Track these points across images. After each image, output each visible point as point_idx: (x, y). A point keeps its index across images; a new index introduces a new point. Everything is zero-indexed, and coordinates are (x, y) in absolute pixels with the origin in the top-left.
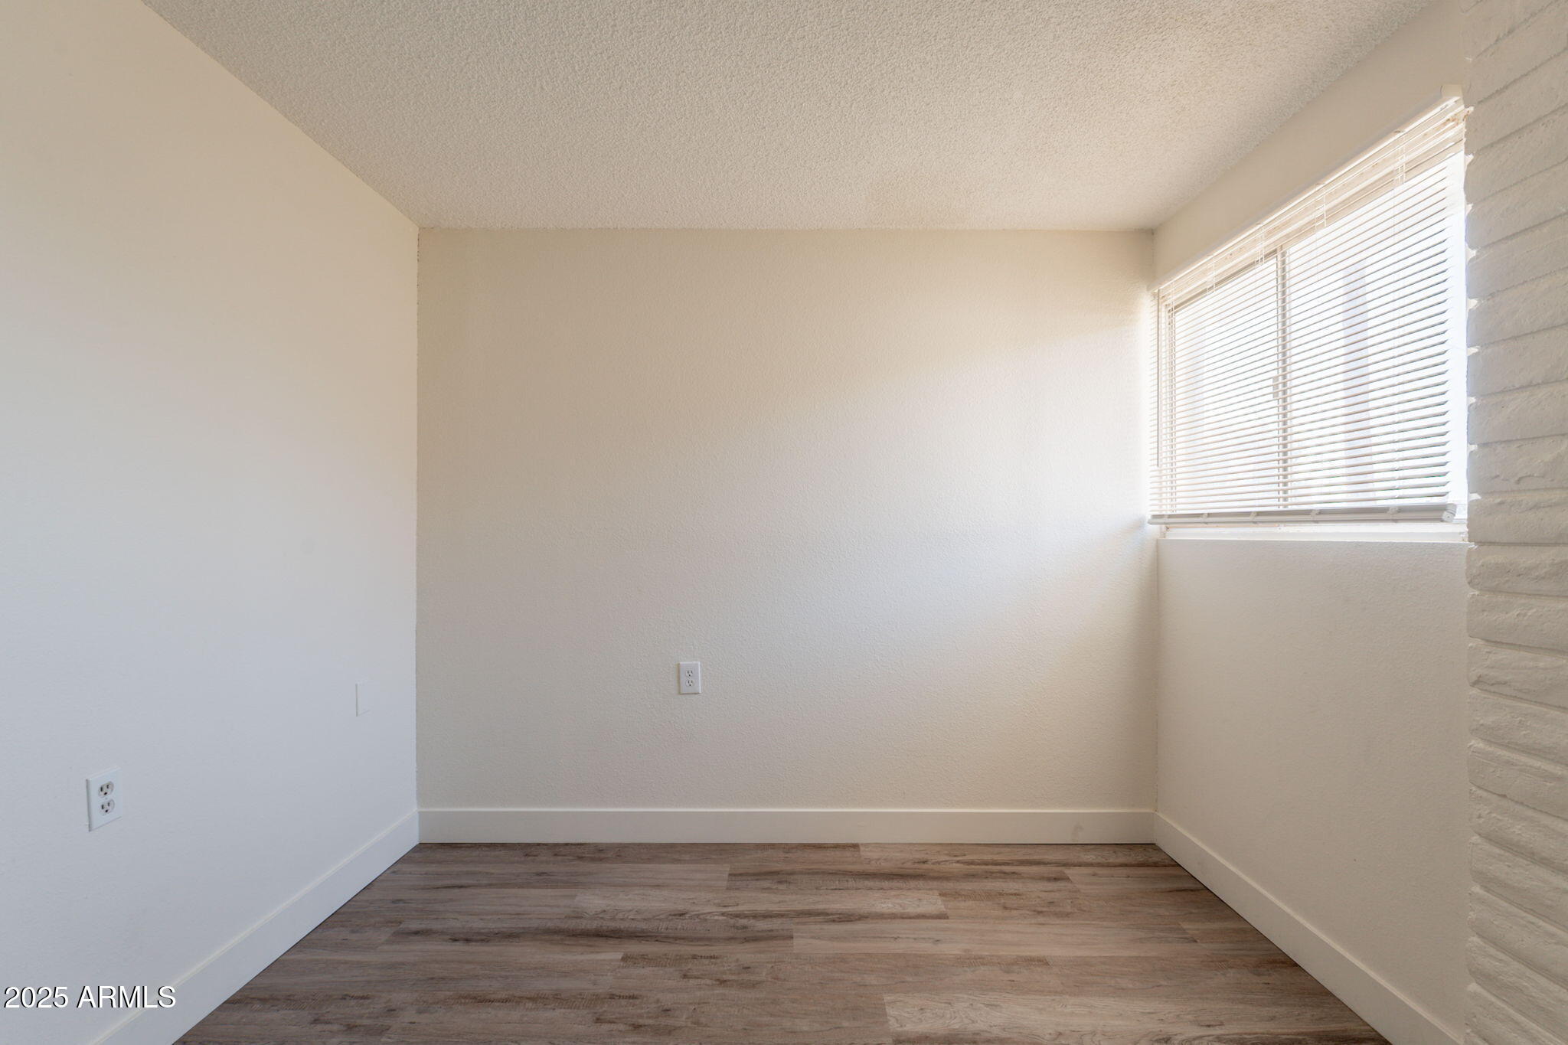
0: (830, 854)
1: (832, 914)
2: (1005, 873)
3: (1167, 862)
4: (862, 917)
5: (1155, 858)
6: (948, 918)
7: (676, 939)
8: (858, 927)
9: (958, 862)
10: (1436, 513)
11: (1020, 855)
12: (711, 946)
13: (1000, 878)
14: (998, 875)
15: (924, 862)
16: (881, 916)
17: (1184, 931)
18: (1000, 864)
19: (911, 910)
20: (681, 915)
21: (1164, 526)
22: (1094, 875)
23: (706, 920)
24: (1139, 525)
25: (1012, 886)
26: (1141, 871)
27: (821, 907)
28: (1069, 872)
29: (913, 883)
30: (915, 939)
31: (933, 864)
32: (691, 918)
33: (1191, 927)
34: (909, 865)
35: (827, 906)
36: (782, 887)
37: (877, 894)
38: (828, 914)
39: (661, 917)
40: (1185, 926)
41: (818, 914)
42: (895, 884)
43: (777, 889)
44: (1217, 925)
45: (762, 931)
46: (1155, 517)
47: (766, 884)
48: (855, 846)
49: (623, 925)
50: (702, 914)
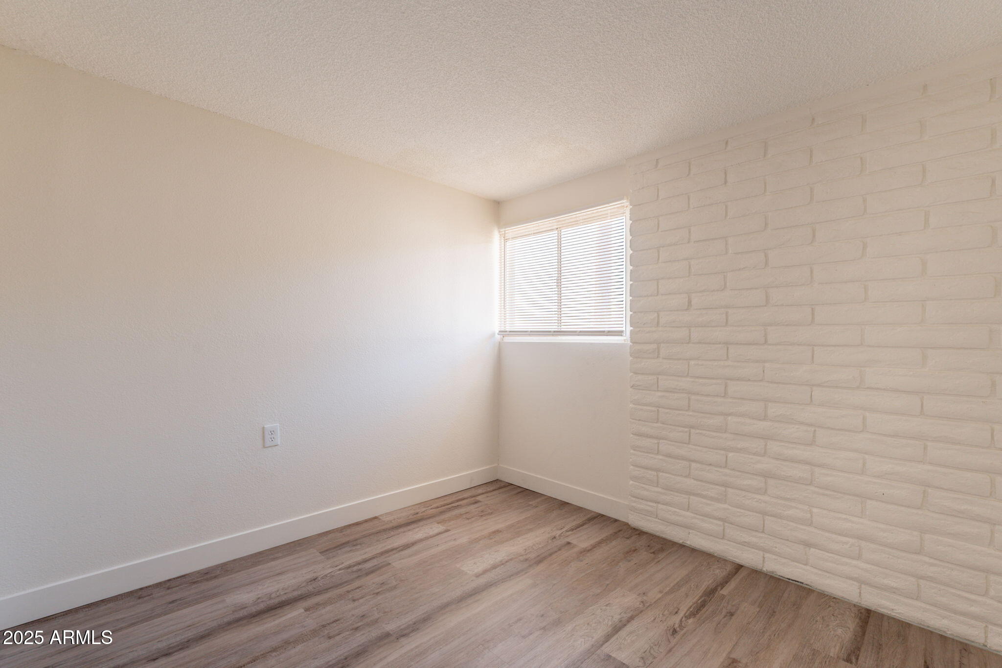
0: (366, 525)
1: (398, 548)
2: (455, 507)
3: (507, 484)
4: (414, 544)
5: (502, 485)
6: (450, 530)
7: (327, 589)
8: (415, 548)
9: (432, 509)
10: (620, 333)
11: (454, 498)
12: (351, 584)
13: (455, 509)
14: (453, 508)
15: (417, 514)
16: (421, 540)
17: (532, 505)
18: (450, 504)
19: (431, 533)
20: (314, 580)
21: (502, 336)
22: (488, 497)
23: (333, 576)
24: (493, 335)
25: (463, 510)
26: (501, 490)
27: (389, 547)
28: (479, 498)
29: (421, 523)
30: (445, 542)
31: (421, 513)
32: (322, 578)
33: (533, 503)
34: (411, 517)
35: (392, 546)
36: (358, 547)
37: (410, 533)
38: (396, 549)
39: (303, 585)
40: (531, 503)
41: (392, 550)
42: (413, 526)
43: (356, 549)
44: (539, 500)
45: (370, 568)
46: (500, 331)
47: (347, 549)
48: (376, 518)
49: (284, 598)
50: (328, 574)
